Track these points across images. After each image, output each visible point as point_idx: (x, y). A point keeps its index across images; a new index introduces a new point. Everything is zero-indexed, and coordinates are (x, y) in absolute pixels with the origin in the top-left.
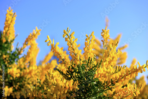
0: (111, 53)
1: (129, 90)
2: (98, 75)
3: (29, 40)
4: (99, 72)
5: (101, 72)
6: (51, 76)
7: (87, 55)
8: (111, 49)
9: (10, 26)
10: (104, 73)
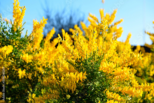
0: (111, 47)
1: (126, 75)
2: (102, 68)
3: (37, 28)
4: (103, 66)
5: (104, 66)
6: (61, 64)
7: (91, 48)
8: (111, 43)
9: (21, 18)
10: (107, 67)
